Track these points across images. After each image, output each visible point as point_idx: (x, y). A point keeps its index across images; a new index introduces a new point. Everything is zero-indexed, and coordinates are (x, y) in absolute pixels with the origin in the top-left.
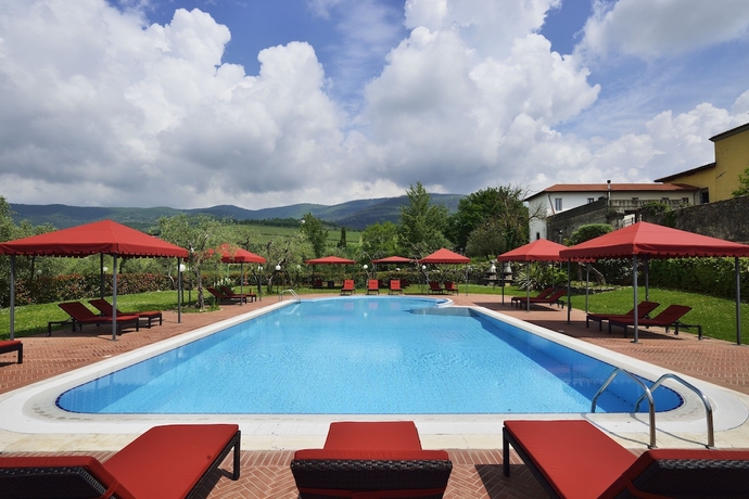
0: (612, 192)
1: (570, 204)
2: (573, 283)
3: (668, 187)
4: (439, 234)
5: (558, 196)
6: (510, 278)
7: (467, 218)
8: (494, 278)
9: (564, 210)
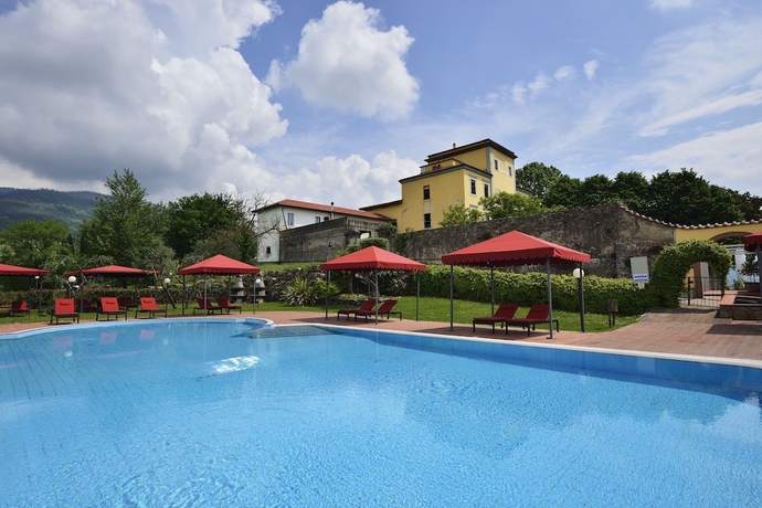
0: (335, 213)
1: (303, 220)
2: (343, 295)
3: (370, 214)
4: (158, 240)
5: (291, 211)
6: (263, 293)
7: (181, 226)
8: (242, 294)
9: (296, 225)
